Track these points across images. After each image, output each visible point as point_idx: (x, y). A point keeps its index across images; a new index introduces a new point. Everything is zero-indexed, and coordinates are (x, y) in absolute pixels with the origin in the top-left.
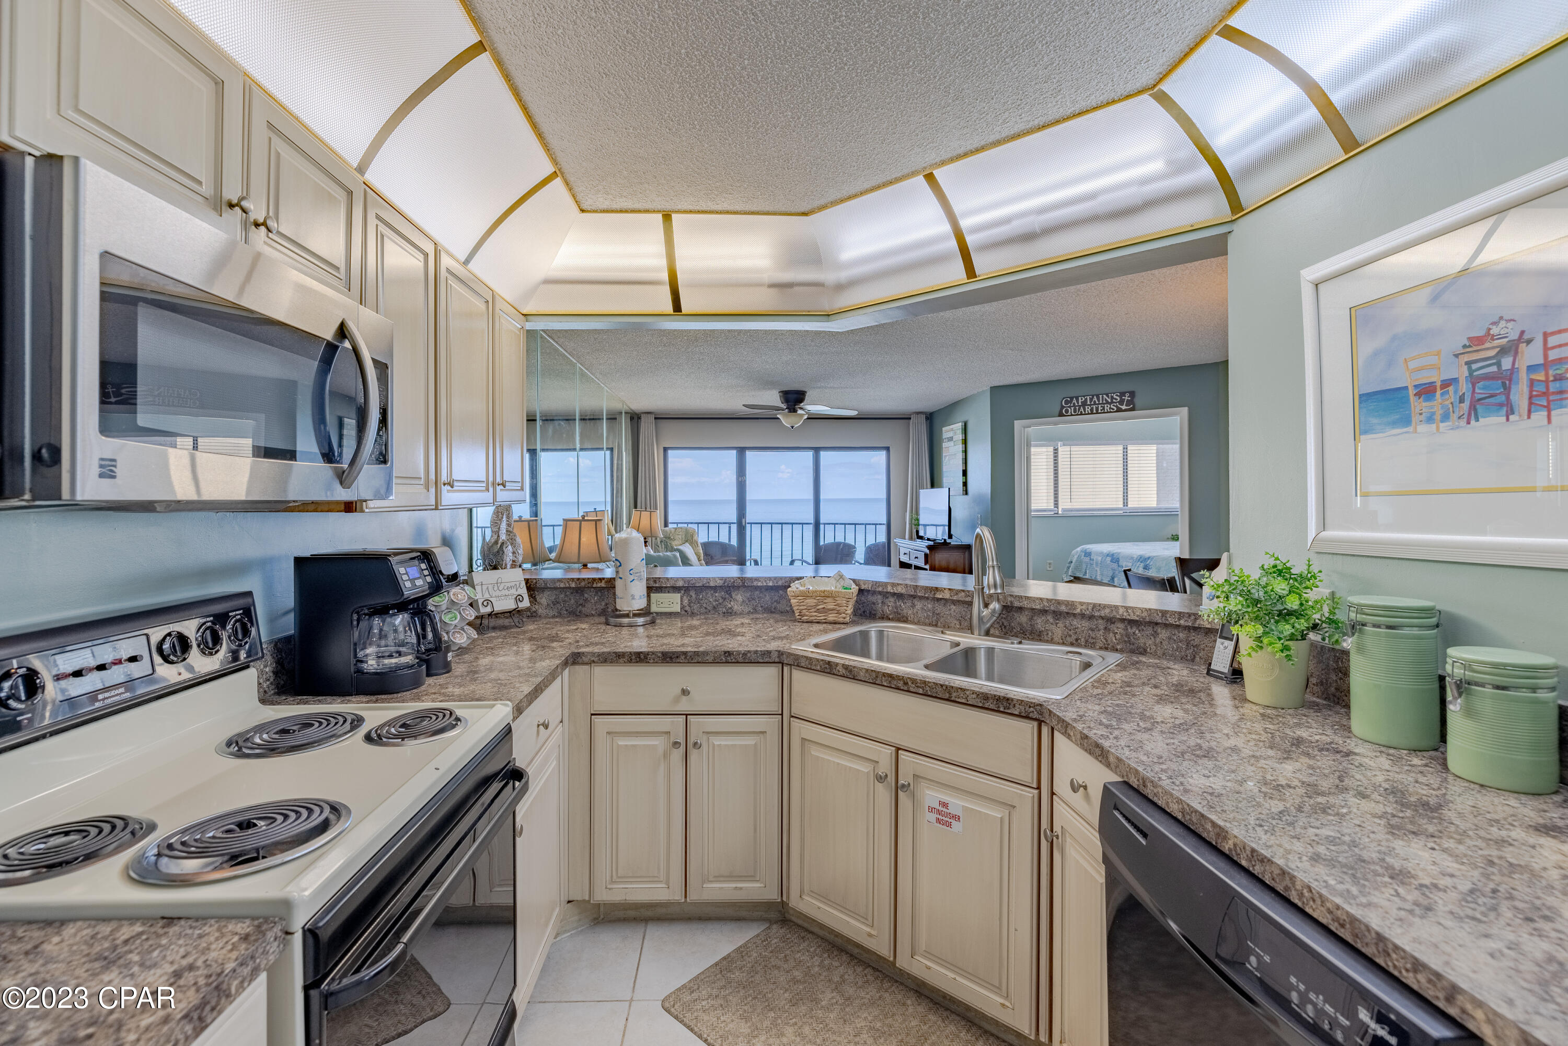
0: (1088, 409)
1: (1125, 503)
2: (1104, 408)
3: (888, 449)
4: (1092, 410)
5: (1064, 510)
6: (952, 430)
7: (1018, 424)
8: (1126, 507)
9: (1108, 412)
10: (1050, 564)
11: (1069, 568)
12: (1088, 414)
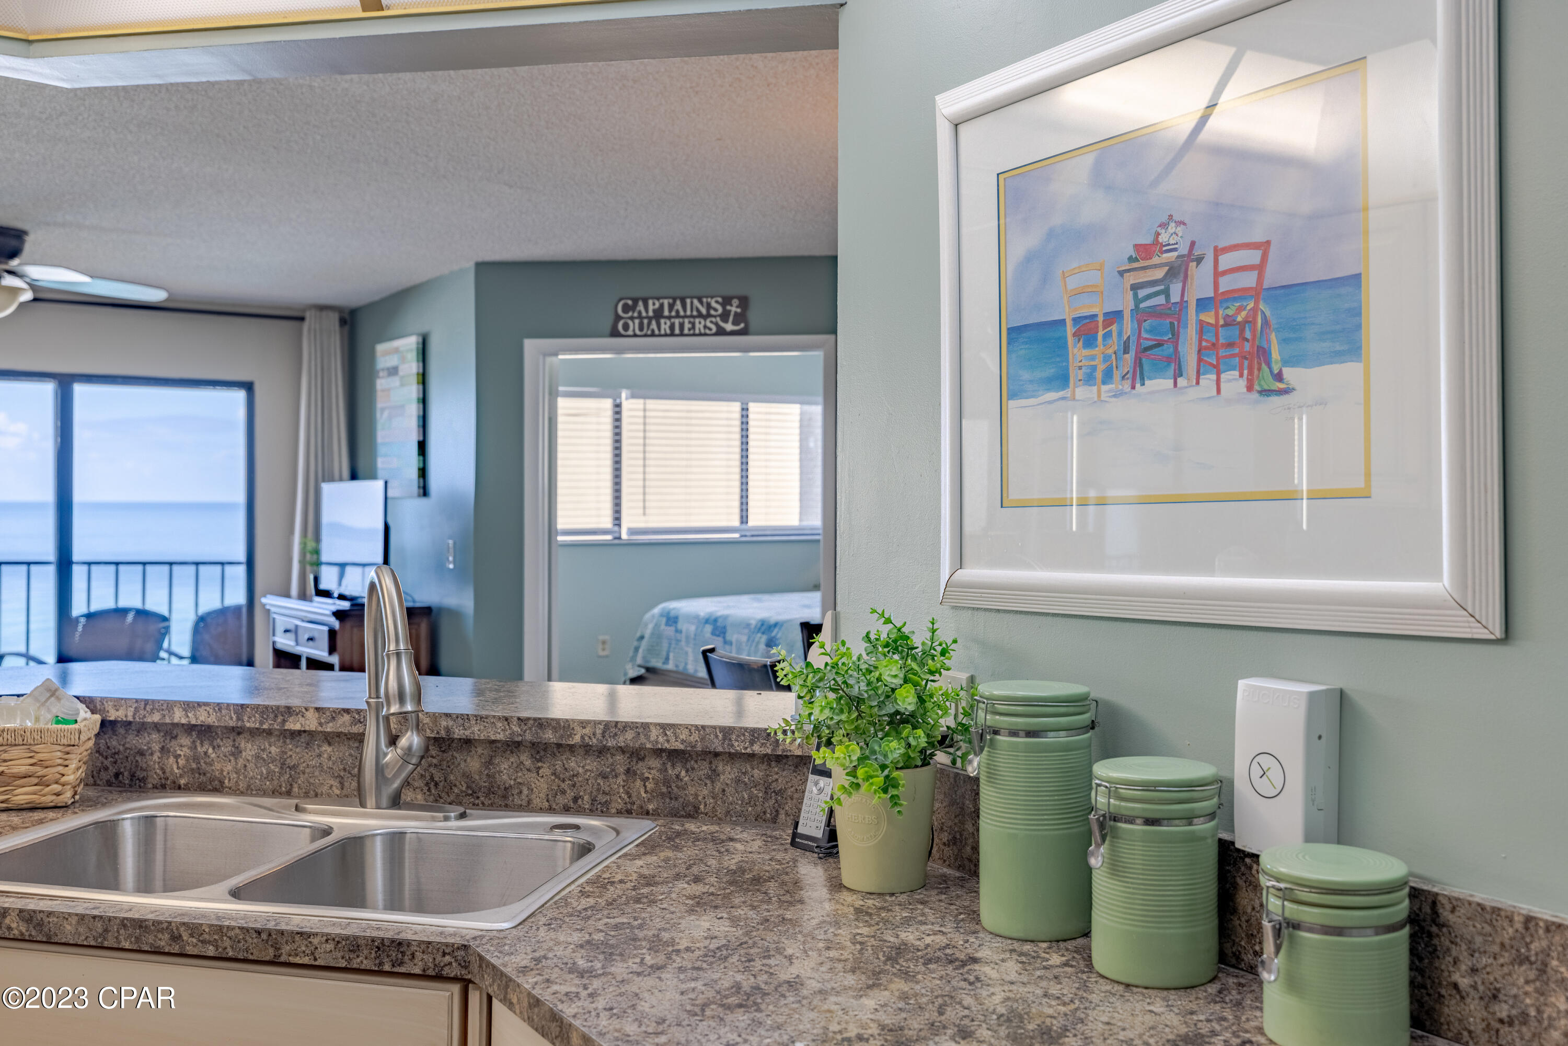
0: (665, 326)
1: (744, 519)
2: (693, 324)
3: (249, 387)
4: (672, 327)
5: (632, 532)
6: (396, 350)
7: (531, 346)
8: (744, 526)
9: (701, 335)
10: (604, 643)
11: (637, 649)
12: (666, 335)
